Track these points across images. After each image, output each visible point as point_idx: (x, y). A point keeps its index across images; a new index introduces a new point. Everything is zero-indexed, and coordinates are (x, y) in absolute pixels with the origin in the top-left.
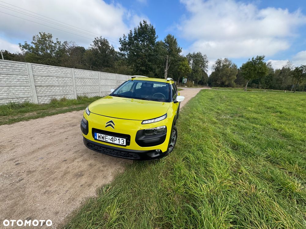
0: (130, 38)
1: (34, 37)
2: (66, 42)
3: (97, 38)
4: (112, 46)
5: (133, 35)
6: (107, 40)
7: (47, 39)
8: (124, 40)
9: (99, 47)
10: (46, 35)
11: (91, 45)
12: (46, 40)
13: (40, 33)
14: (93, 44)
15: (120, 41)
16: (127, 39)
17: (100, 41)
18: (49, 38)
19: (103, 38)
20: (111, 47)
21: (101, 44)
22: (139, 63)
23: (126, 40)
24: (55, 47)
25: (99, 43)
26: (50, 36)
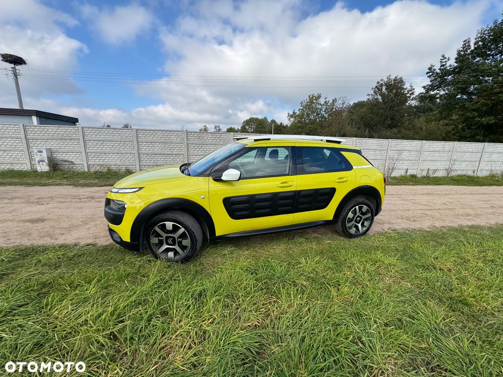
0: (461, 58)
1: (302, 103)
2: (334, 101)
3: (382, 80)
4: (411, 86)
5: (472, 48)
6: (401, 78)
7: (315, 101)
8: (443, 66)
9: (382, 95)
10: (315, 97)
11: (368, 95)
12: (313, 103)
13: (309, 96)
14: (372, 92)
15: (427, 73)
16: (452, 63)
17: (386, 85)
18: (316, 100)
19: (393, 77)
20: (409, 88)
21: (386, 89)
22: (474, 110)
23: (448, 64)
24: (321, 109)
25: (384, 88)
26: (319, 97)
